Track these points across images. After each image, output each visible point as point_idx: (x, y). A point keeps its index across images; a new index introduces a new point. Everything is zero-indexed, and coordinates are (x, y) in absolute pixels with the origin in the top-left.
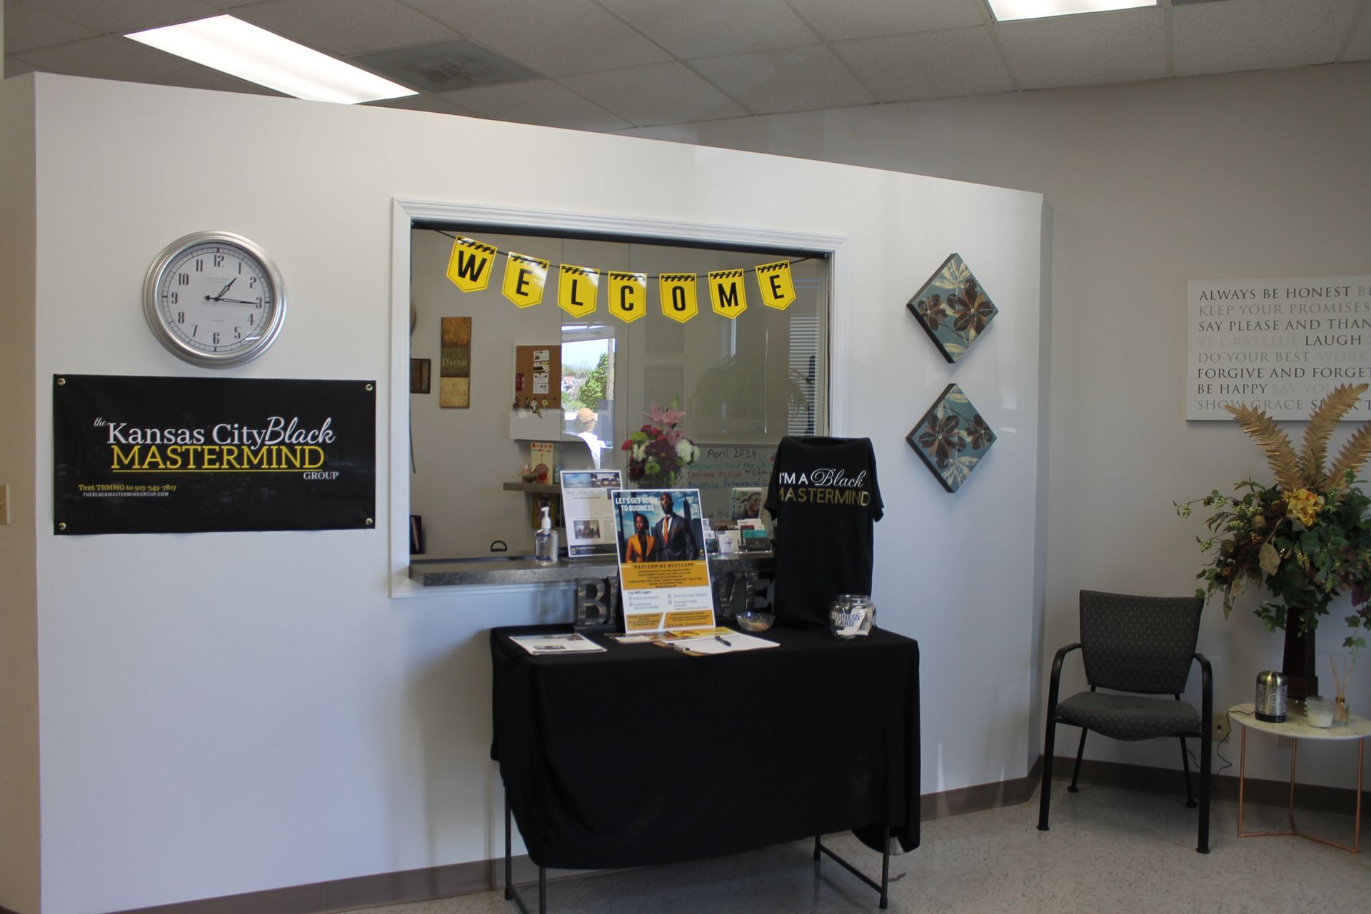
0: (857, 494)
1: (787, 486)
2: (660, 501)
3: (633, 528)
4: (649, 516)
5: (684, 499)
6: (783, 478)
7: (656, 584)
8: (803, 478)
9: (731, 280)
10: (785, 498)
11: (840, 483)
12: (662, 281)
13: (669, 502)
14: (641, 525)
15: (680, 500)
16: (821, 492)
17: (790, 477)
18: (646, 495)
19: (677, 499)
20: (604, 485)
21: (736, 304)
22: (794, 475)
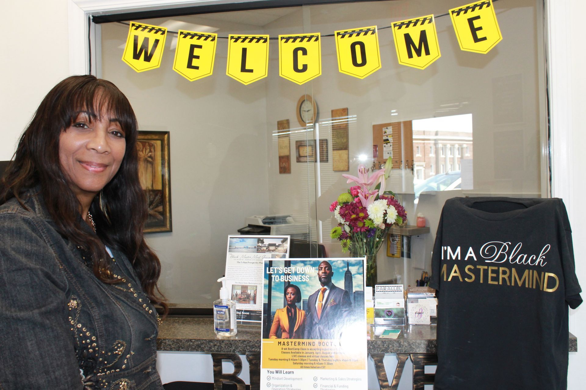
0: (540, 275)
1: (451, 262)
2: (317, 271)
3: (282, 301)
4: (302, 288)
5: (346, 269)
6: (446, 252)
7: (300, 363)
8: (471, 253)
9: (419, 28)
10: (448, 277)
11: (517, 260)
12: (338, 39)
13: (328, 272)
14: (292, 297)
15: (341, 270)
16: (493, 272)
17: (454, 251)
18: (302, 264)
19: (339, 268)
20: (269, 251)
21: (427, 53)
22: (459, 249)
